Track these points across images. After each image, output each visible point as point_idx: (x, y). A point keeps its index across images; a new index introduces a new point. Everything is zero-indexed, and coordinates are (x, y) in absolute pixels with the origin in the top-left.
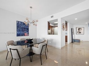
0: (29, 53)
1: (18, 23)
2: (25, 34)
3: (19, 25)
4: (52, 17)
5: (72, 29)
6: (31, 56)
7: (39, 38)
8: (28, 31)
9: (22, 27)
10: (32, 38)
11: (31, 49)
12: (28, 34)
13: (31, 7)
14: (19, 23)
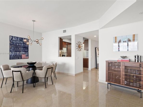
0: (32, 77)
1: (12, 39)
2: (23, 56)
3: (13, 42)
4: (65, 31)
5: (96, 48)
6: (34, 84)
7: (45, 62)
8: (28, 51)
9: (17, 44)
10: (34, 62)
11: (34, 73)
12: (28, 56)
13: (34, 21)
14: (14, 39)
